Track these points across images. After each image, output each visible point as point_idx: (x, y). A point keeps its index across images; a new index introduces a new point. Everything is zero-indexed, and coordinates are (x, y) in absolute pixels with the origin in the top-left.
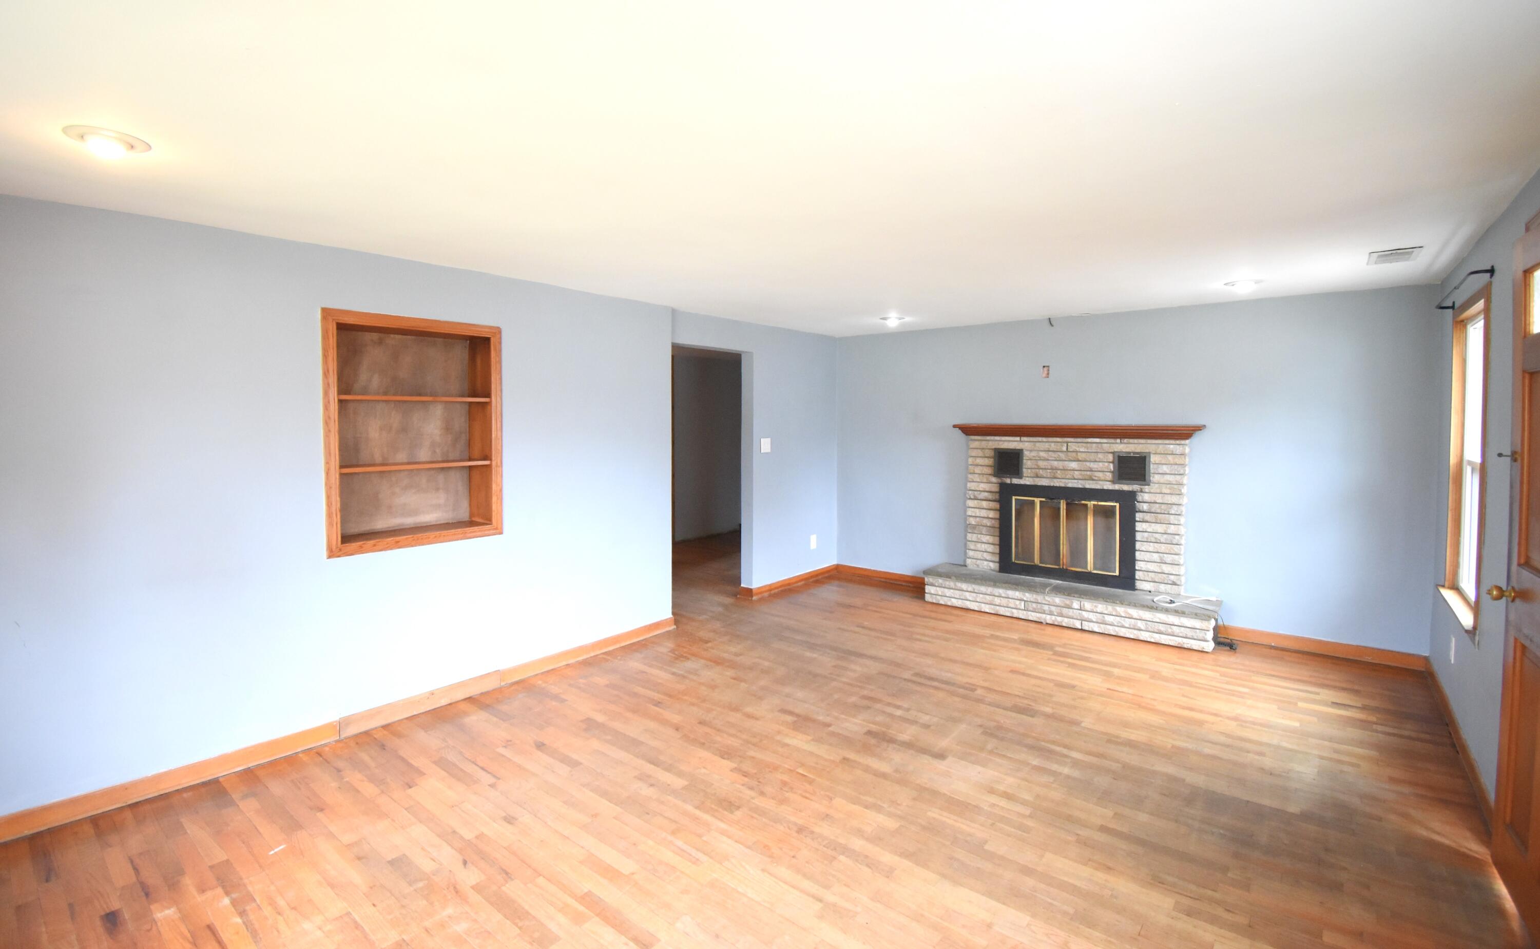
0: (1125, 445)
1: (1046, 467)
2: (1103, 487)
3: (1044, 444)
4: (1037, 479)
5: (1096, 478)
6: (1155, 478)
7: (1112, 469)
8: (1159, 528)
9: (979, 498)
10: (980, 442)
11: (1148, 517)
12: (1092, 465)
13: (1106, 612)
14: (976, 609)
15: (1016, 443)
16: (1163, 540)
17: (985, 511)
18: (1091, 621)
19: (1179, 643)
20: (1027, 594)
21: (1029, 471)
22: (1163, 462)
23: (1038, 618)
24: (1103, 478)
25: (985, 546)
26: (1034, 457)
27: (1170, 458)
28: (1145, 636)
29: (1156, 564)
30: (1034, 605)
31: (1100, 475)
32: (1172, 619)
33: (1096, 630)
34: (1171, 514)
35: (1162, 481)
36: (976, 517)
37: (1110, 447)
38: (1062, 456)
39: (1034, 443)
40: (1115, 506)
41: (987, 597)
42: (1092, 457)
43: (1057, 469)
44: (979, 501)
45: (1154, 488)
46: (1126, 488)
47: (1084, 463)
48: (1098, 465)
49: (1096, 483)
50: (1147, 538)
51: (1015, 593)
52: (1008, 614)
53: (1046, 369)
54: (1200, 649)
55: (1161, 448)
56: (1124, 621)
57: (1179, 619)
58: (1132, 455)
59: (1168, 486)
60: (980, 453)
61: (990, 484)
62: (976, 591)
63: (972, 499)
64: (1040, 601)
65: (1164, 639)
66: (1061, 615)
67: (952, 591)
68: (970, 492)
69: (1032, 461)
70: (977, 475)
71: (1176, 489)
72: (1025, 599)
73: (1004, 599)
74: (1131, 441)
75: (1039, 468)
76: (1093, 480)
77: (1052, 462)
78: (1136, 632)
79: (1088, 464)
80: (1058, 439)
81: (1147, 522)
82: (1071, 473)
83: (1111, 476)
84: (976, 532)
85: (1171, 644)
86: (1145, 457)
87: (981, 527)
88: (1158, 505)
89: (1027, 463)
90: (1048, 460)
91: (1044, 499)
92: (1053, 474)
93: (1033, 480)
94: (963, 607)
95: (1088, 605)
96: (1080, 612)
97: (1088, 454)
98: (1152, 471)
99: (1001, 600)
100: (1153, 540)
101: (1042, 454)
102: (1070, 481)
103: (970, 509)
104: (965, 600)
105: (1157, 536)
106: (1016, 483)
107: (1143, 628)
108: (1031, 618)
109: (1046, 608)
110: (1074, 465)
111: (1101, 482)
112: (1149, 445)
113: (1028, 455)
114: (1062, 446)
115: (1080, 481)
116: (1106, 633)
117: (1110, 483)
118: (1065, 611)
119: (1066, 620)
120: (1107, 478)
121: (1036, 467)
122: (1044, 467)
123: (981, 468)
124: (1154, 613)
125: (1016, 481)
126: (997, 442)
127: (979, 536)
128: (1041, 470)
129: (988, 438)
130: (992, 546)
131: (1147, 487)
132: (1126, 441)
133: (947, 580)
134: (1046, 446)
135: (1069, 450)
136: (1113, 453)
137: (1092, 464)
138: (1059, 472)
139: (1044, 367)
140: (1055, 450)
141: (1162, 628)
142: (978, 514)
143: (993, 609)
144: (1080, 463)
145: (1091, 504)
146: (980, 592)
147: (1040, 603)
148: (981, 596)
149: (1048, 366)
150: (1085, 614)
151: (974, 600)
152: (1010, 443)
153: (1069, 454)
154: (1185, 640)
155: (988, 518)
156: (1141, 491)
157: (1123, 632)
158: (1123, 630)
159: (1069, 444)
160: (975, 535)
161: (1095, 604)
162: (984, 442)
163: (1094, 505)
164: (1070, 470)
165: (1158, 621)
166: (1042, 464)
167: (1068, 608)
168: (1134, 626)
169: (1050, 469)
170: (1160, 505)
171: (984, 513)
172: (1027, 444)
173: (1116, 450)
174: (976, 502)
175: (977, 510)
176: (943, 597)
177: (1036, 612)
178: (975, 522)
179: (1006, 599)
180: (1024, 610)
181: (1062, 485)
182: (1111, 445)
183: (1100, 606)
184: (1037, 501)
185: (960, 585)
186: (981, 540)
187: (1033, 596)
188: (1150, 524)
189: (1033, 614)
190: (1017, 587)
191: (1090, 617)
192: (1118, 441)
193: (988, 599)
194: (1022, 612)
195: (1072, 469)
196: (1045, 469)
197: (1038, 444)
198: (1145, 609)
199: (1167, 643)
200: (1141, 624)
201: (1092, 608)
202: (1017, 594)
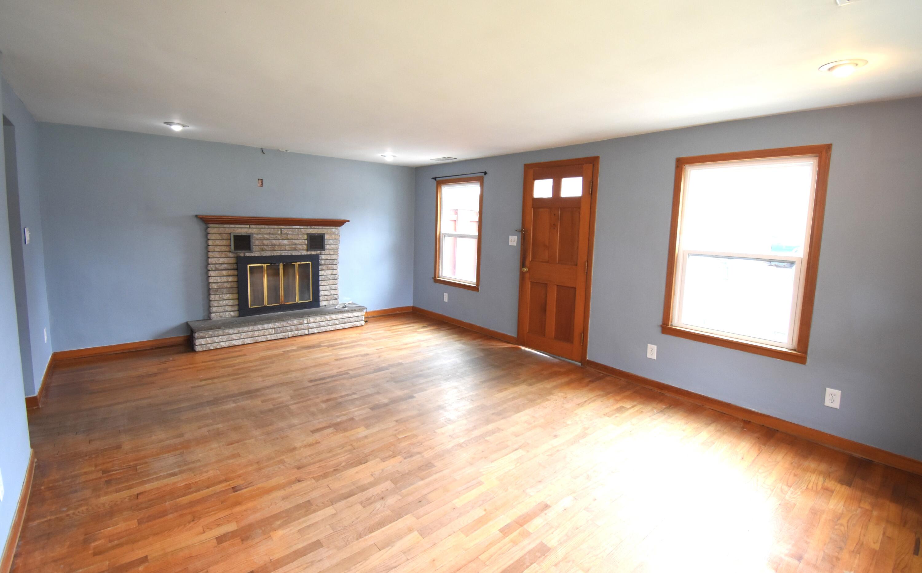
0: (313, 230)
1: (269, 244)
2: (302, 254)
3: (266, 229)
4: (263, 252)
5: (298, 249)
6: (327, 247)
7: (307, 243)
8: (329, 272)
9: (220, 269)
10: (218, 229)
11: (324, 267)
12: (296, 242)
13: (321, 321)
14: (241, 344)
15: (247, 229)
16: (331, 278)
17: (225, 277)
18: (314, 328)
19: (353, 325)
20: (277, 324)
21: (257, 247)
22: (330, 238)
23: (284, 336)
24: (302, 249)
25: (226, 301)
26: (260, 238)
27: (333, 236)
28: (339, 327)
29: (328, 291)
30: (281, 329)
31: (300, 247)
32: (350, 315)
33: (316, 332)
34: (334, 265)
35: (330, 248)
36: (217, 283)
37: (305, 231)
38: (279, 237)
39: (260, 229)
40: (310, 263)
41: (249, 333)
42: (296, 237)
43: (275, 245)
44: (220, 271)
45: (327, 252)
46: (313, 253)
47: (292, 240)
48: (299, 241)
49: (298, 252)
50: (324, 279)
51: (269, 325)
52: (264, 340)
53: (260, 181)
54: (360, 325)
55: (329, 231)
56: (329, 322)
57: (353, 314)
58: (316, 235)
59: (333, 250)
60: (218, 237)
61: (228, 258)
62: (240, 332)
63: (213, 270)
64: (285, 325)
65: (347, 325)
66: (297, 330)
67: (220, 337)
68: (212, 265)
69: (259, 241)
70: (216, 253)
71: (336, 251)
72: (275, 327)
73: (261, 331)
74: (316, 227)
75: (264, 245)
76: (297, 250)
77: (272, 241)
78: (334, 326)
79: (294, 241)
80: (276, 227)
81: (324, 270)
82: (284, 247)
83: (306, 247)
84: (218, 293)
85: (349, 327)
86: (322, 236)
87: (222, 289)
88: (328, 261)
89: (255, 243)
90: (269, 239)
91: (269, 264)
92: (272, 248)
93: (260, 253)
94: (230, 346)
95: (312, 319)
96: (308, 324)
97: (293, 235)
98: (326, 243)
99: (259, 332)
100: (327, 279)
101: (266, 236)
102: (283, 252)
103: (212, 278)
104: (232, 340)
105: (328, 276)
106: (248, 256)
107: (338, 323)
108: (279, 337)
109: (288, 328)
110: (285, 242)
111: (301, 251)
112: (324, 230)
113: (256, 237)
114: (278, 230)
115: (289, 251)
116: (321, 332)
117: (305, 251)
118: (300, 327)
119: (300, 332)
120: (304, 248)
121: (261, 244)
122: (267, 244)
123: (220, 247)
124: (343, 314)
125: (248, 254)
126: (232, 229)
127: (221, 296)
128: (265, 246)
129: (225, 226)
130: (232, 301)
131: (323, 252)
132: (313, 227)
133: (216, 331)
134: (268, 231)
135: (282, 233)
136: (307, 234)
137: (296, 240)
138: (276, 247)
139: (259, 179)
140: (273, 233)
141: (346, 320)
142: (219, 281)
143: (253, 340)
144: (290, 240)
145: (297, 264)
146: (243, 332)
147: (285, 327)
148: (244, 334)
149: (262, 180)
150: (310, 325)
151: (239, 338)
152: (243, 230)
153: (283, 235)
154: (355, 323)
155: (228, 282)
156: (321, 254)
157: (329, 328)
158: (329, 327)
159: (282, 229)
160: (217, 296)
161: (315, 318)
162: (221, 229)
163: (299, 264)
164: (284, 245)
165: (344, 317)
166: (266, 242)
167: (301, 324)
168: (334, 323)
169: (270, 245)
170: (329, 260)
171: (224, 279)
172: (255, 229)
173: (308, 233)
174: (217, 272)
175: (218, 278)
176: (212, 344)
177: (282, 333)
178: (217, 286)
179: (263, 331)
180: (275, 334)
181: (278, 254)
182: (306, 229)
183: (318, 318)
184: (265, 266)
185: (227, 331)
186: (223, 298)
187: (280, 324)
188: (325, 271)
189: (280, 334)
190: (271, 321)
191: (313, 326)
192: (309, 227)
193: (250, 334)
194: (274, 335)
195: (284, 244)
196: (268, 245)
197: (262, 230)
198: (339, 313)
199: (347, 327)
200: (337, 322)
201: (314, 320)
202: (271, 325)
